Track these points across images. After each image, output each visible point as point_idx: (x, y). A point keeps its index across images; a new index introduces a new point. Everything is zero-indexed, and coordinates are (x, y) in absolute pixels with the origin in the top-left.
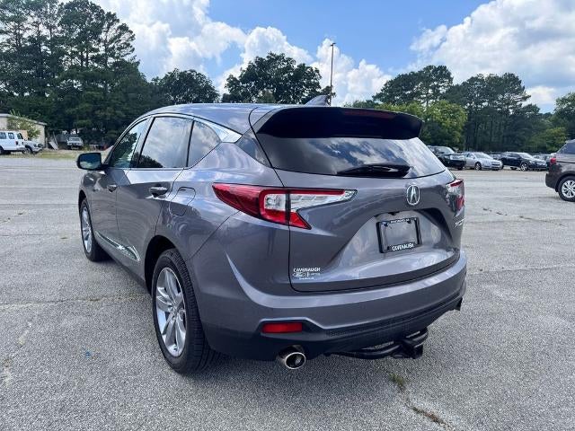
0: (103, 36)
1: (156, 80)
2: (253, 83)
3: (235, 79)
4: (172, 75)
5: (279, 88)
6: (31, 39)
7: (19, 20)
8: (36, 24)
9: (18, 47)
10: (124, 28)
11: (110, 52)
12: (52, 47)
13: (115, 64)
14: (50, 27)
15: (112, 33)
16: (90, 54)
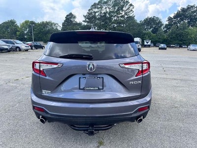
0: (124, 9)
1: (141, 21)
2: (179, 18)
3: (171, 18)
4: (147, 19)
5: (191, 20)
6: (104, 13)
7: (101, 8)
8: (106, 8)
9: (101, 16)
10: (131, 5)
11: (126, 14)
12: (109, 15)
13: (127, 17)
14: (109, 8)
15: (127, 7)
16: (120, 15)
